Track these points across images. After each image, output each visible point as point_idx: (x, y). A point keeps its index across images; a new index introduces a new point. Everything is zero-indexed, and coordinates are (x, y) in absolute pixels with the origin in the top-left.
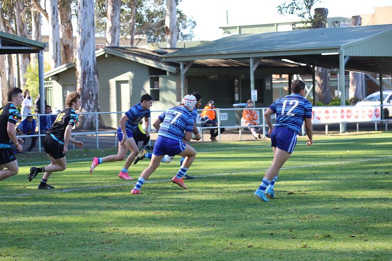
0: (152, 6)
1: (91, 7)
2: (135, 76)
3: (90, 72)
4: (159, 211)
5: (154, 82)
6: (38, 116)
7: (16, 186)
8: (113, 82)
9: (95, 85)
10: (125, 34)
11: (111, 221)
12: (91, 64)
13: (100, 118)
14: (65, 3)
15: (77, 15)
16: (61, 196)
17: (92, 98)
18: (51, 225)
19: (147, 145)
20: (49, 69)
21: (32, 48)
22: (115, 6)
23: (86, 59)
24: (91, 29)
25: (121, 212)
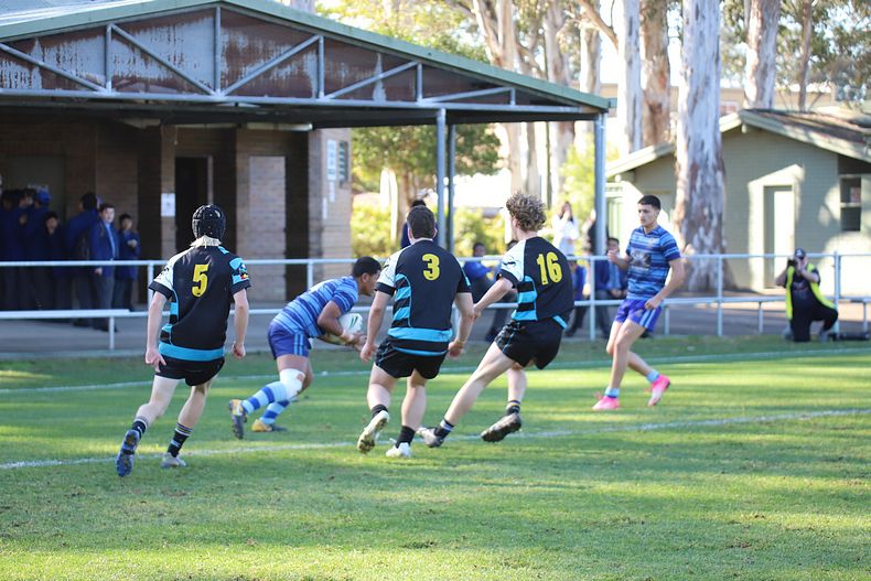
0: (849, 18)
1: (713, 21)
2: (807, 175)
3: (706, 166)
4: (858, 480)
5: (849, 189)
6: (589, 261)
7: (539, 412)
8: (756, 188)
9: (716, 195)
10: (786, 82)
11: (751, 497)
12: (709, 148)
13: (725, 268)
14: (656, 11)
15: (681, 37)
16: (639, 439)
17: (710, 224)
18: (617, 501)
19: (831, 331)
20: (616, 156)
21: (581, 110)
22: (766, 17)
23: (699, 135)
24: (711, 68)
25: (773, 478)
